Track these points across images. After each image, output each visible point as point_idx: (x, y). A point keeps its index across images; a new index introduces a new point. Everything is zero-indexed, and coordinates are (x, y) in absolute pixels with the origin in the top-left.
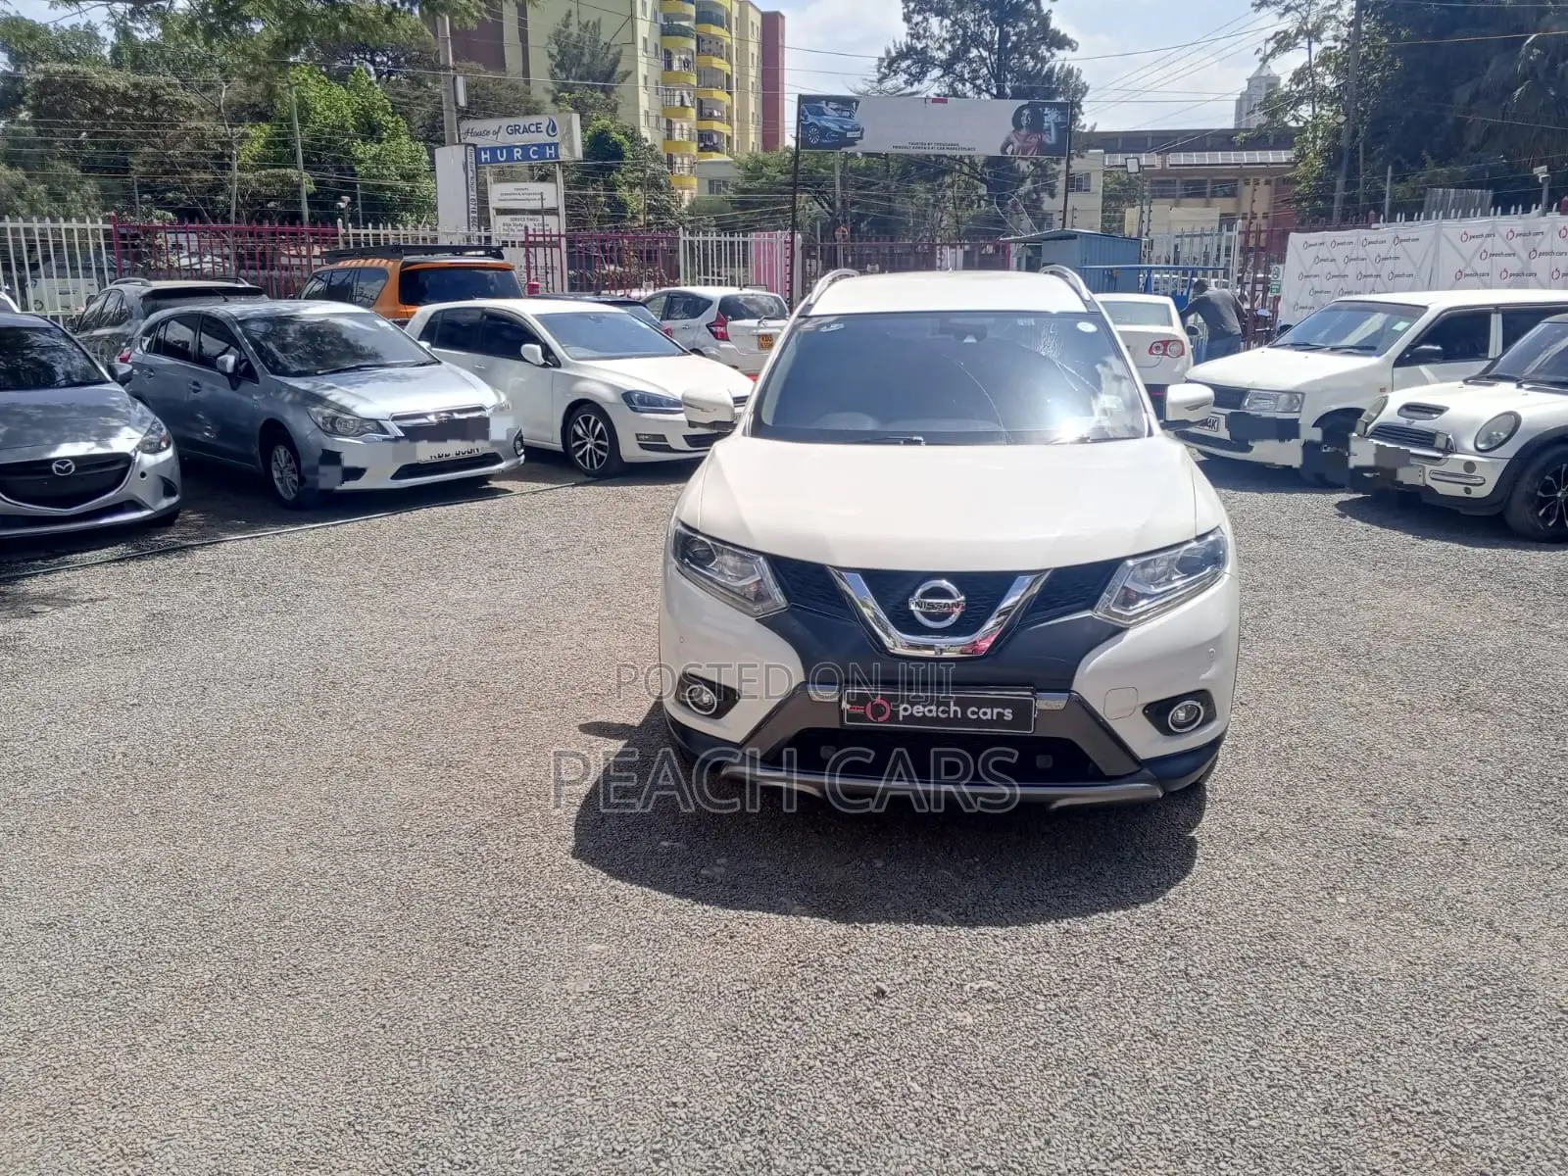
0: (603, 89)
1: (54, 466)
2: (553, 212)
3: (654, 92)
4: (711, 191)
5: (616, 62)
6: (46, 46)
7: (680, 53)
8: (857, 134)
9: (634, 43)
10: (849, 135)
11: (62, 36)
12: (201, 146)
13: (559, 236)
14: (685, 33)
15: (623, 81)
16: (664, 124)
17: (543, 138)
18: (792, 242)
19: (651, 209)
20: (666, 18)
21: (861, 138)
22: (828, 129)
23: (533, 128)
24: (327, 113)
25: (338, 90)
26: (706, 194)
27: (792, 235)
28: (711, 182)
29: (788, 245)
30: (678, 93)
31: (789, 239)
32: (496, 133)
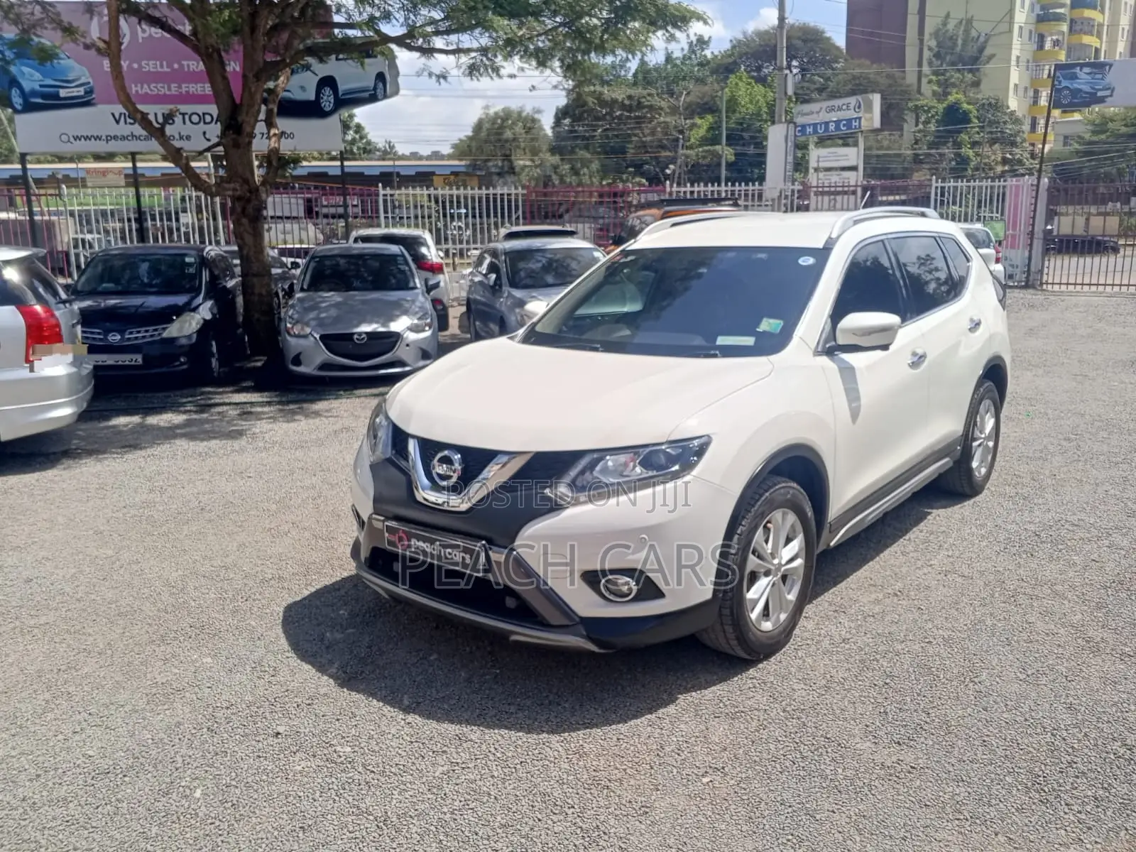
0: (970, 71)
1: (356, 336)
2: (854, 168)
3: (1024, 68)
4: (1065, 144)
5: (981, 50)
6: (597, 76)
7: (1051, 35)
8: (1108, 93)
9: (1010, 31)
10: (1100, 94)
11: (606, 69)
12: (666, 134)
13: (856, 186)
14: (1059, 18)
15: (988, 62)
16: (1031, 93)
17: (851, 114)
18: (1038, 186)
19: (1005, 161)
20: (1043, 8)
21: (1111, 96)
22: (1080, 90)
23: (844, 107)
24: (749, 105)
25: (759, 89)
26: (1060, 147)
27: (1039, 179)
28: (1066, 137)
29: (1035, 188)
30: (1047, 67)
31: (1035, 183)
32: (818, 113)
